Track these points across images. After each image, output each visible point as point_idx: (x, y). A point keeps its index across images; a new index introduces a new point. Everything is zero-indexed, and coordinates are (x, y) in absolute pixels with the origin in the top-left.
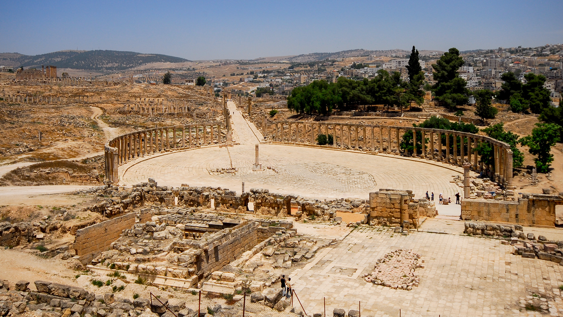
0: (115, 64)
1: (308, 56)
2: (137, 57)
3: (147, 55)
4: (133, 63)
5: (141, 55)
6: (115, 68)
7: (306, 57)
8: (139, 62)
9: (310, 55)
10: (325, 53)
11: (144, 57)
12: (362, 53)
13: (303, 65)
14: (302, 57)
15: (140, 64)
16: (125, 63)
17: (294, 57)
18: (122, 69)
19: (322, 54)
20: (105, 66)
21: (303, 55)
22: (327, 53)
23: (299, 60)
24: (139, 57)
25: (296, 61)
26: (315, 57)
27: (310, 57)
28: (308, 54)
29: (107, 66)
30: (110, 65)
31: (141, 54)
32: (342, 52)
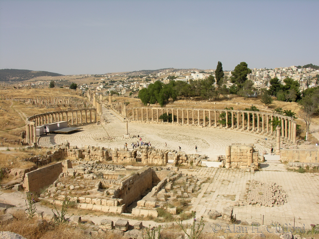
0: (17, 78)
1: (138, 72)
2: (31, 73)
3: (37, 72)
4: (28, 77)
6: (18, 80)
7: (138, 73)
8: (32, 76)
9: (140, 71)
10: (149, 70)
11: (35, 73)
12: (172, 70)
13: (136, 77)
14: (135, 73)
15: (33, 77)
16: (23, 77)
17: (130, 73)
18: (21, 81)
19: (147, 71)
20: (11, 79)
21: (135, 71)
22: (151, 70)
23: (133, 74)
24: (32, 73)
25: (131, 75)
26: (143, 73)
27: (140, 73)
28: (138, 71)
29: (12, 79)
30: (14, 78)
32: (160, 69)
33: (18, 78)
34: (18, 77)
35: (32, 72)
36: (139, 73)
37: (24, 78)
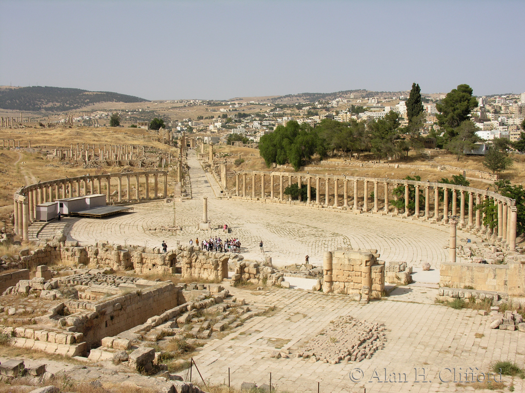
0: (56, 103)
1: (296, 96)
2: (83, 95)
3: (95, 93)
4: (78, 103)
5: (88, 93)
6: (58, 109)
7: (295, 98)
8: (86, 101)
9: (299, 96)
10: (317, 94)
11: (91, 95)
12: (364, 94)
13: (290, 107)
14: (289, 98)
15: (87, 104)
16: (68, 102)
17: (280, 98)
18: (65, 110)
19: (314, 94)
20: (44, 106)
21: (290, 95)
22: (320, 94)
23: (285, 101)
24: (85, 95)
25: (281, 103)
26: (305, 98)
27: (299, 98)
28: (296, 94)
29: (47, 106)
30: (50, 105)
31: (88, 91)
32: (339, 92)
33: (58, 104)
34: (58, 102)
35: (86, 93)
36: (298, 100)
37: (70, 104)
